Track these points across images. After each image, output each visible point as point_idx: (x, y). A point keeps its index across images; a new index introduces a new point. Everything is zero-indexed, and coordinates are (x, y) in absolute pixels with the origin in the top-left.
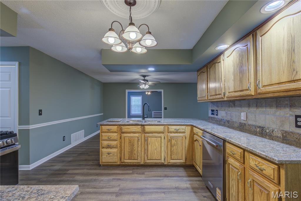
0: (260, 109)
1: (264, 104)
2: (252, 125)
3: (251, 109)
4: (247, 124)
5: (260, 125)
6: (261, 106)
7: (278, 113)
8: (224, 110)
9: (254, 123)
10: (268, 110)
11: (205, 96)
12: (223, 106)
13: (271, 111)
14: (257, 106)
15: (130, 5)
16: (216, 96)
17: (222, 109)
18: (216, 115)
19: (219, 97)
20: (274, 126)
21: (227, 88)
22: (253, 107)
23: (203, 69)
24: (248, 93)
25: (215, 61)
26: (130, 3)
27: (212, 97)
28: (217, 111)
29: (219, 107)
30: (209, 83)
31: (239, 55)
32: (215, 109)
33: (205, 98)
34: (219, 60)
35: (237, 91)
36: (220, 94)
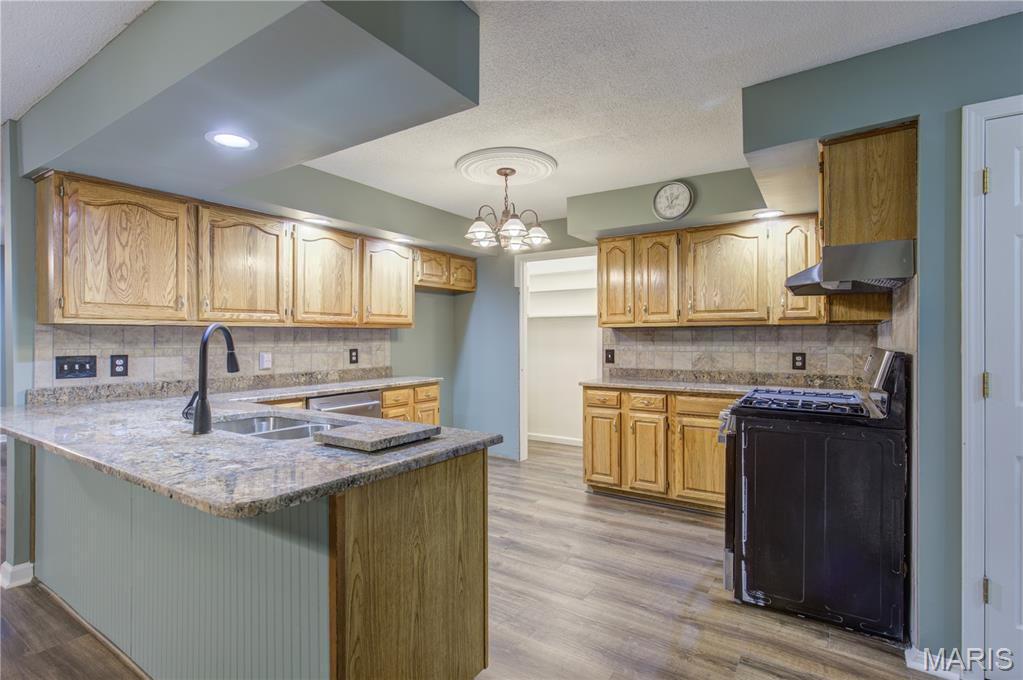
0: (302, 344)
1: (309, 337)
2: (289, 375)
3: (281, 345)
4: (276, 377)
5: (302, 371)
6: (304, 340)
7: (330, 349)
9: (289, 371)
11: (172, 304)
12: (168, 341)
13: (320, 346)
14: (295, 339)
15: (506, 175)
16: (256, 315)
17: (160, 352)
18: (114, 373)
19: (269, 318)
20: (324, 369)
21: (300, 302)
22: (286, 340)
23: (151, 200)
24: (350, 319)
25: (257, 222)
26: (505, 173)
27: (228, 315)
28: (125, 358)
29: (136, 344)
30: (212, 268)
31: (338, 255)
32: (102, 351)
33: (170, 310)
34: (273, 227)
35: (329, 314)
36: (273, 312)
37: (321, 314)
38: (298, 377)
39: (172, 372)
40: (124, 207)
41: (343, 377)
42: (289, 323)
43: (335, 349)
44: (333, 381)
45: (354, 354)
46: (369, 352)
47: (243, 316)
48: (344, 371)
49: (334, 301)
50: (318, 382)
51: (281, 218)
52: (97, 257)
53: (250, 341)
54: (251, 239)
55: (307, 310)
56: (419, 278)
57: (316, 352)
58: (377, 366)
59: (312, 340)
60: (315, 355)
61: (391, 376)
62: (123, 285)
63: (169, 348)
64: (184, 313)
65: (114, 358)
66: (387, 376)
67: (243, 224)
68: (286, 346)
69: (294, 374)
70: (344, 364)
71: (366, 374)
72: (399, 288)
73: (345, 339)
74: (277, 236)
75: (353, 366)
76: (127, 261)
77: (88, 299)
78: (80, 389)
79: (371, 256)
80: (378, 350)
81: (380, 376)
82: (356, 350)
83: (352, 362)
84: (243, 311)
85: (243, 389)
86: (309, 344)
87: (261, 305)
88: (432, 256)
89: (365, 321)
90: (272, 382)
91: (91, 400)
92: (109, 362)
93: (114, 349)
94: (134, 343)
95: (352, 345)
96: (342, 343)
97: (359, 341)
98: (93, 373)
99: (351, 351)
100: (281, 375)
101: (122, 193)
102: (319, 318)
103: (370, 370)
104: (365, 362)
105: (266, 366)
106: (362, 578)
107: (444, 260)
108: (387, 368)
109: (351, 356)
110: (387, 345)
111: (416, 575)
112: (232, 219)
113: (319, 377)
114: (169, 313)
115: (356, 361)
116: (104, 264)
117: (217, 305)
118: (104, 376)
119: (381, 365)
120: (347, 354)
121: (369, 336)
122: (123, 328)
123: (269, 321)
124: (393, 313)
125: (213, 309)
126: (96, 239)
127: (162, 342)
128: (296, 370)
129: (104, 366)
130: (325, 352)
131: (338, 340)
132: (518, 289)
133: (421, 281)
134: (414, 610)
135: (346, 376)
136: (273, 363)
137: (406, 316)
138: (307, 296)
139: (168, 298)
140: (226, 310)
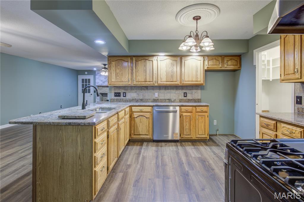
0: (167, 91)
1: (170, 88)
2: (163, 99)
3: (161, 91)
4: (159, 99)
5: (167, 98)
6: (168, 89)
7: (177, 92)
8: (136, 92)
9: (164, 98)
10: (172, 91)
11: (127, 81)
12: (134, 89)
13: (173, 91)
14: (165, 89)
15: (197, 19)
16: (146, 83)
17: (132, 92)
18: (124, 96)
19: (150, 83)
20: (175, 98)
21: (159, 78)
22: (162, 89)
23: (123, 58)
24: (176, 83)
25: (146, 58)
26: (197, 18)
27: (139, 83)
28: (125, 93)
29: (128, 90)
30: (136, 72)
31: (171, 63)
32: (121, 91)
33: (127, 82)
34: (150, 59)
35: (169, 82)
36: (152, 82)
37: (166, 82)
38: (165, 100)
39: (134, 97)
40: (118, 61)
41: (181, 101)
42: (156, 85)
43: (178, 92)
44: (177, 102)
45: (185, 94)
46: (192, 94)
47: (143, 83)
48: (181, 99)
49: (170, 77)
50: (172, 102)
51: (153, 56)
52: (114, 72)
53: (152, 90)
54: (145, 63)
55: (161, 81)
56: (207, 67)
57: (172, 93)
58: (195, 98)
59: (171, 89)
60: (171, 94)
61: (201, 102)
62: (118, 77)
63: (134, 91)
64: (130, 83)
65: (124, 93)
66: (198, 102)
67: (143, 59)
68: (162, 91)
69: (164, 99)
70: (182, 97)
71: (189, 101)
72: (197, 71)
73: (182, 89)
74: (152, 61)
75: (185, 98)
76: (119, 72)
77: (112, 81)
78: (118, 99)
79: (185, 62)
80: (195, 93)
81: (196, 102)
82: (186, 93)
83: (184, 96)
84: (143, 82)
85: (150, 102)
86: (170, 91)
87: (148, 80)
88: (214, 58)
89: (182, 83)
90: (158, 101)
91: (119, 101)
92: (123, 93)
93: (123, 91)
94: (127, 90)
95: (185, 91)
96: (181, 90)
97: (187, 90)
98: (120, 96)
99: (184, 93)
100: (160, 99)
101: (118, 58)
102: (165, 83)
103: (191, 100)
104: (189, 97)
105: (156, 96)
106: (41, 148)
107: (220, 58)
108: (199, 99)
109: (184, 95)
110: (199, 91)
111: (60, 155)
112: (141, 58)
113: (172, 101)
114: (127, 83)
115: (186, 96)
116: (115, 73)
117: (137, 81)
118: (122, 97)
119: (197, 98)
120: (183, 94)
121: (191, 88)
122: (125, 86)
123: (150, 84)
124: (194, 80)
125: (136, 82)
126: (114, 68)
127: (132, 90)
128: (166, 98)
129: (122, 94)
130: (175, 93)
131: (180, 89)
132: (255, 66)
133: (207, 68)
134: (59, 165)
135: (182, 101)
136: (158, 95)
137: (200, 81)
138: (161, 77)
139: (127, 80)
140: (139, 82)
